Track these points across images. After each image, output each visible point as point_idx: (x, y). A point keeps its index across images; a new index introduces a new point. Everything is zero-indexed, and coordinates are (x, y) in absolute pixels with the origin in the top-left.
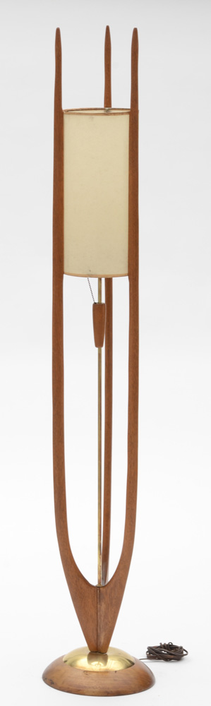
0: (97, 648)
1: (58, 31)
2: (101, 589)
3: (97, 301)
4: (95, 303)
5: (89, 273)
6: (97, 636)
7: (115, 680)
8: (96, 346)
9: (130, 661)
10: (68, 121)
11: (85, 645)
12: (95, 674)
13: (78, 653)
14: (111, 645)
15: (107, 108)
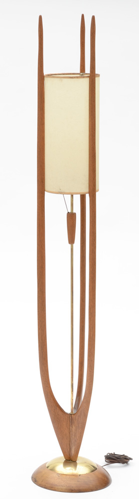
0: (70, 458)
1: (40, 18)
2: (73, 416)
3: (70, 211)
4: (68, 212)
5: (60, 191)
6: (70, 449)
7: (78, 481)
8: (69, 243)
9: (94, 467)
10: (48, 82)
11: (62, 455)
12: (64, 476)
13: (57, 461)
14: (80, 455)
15: (82, 73)
